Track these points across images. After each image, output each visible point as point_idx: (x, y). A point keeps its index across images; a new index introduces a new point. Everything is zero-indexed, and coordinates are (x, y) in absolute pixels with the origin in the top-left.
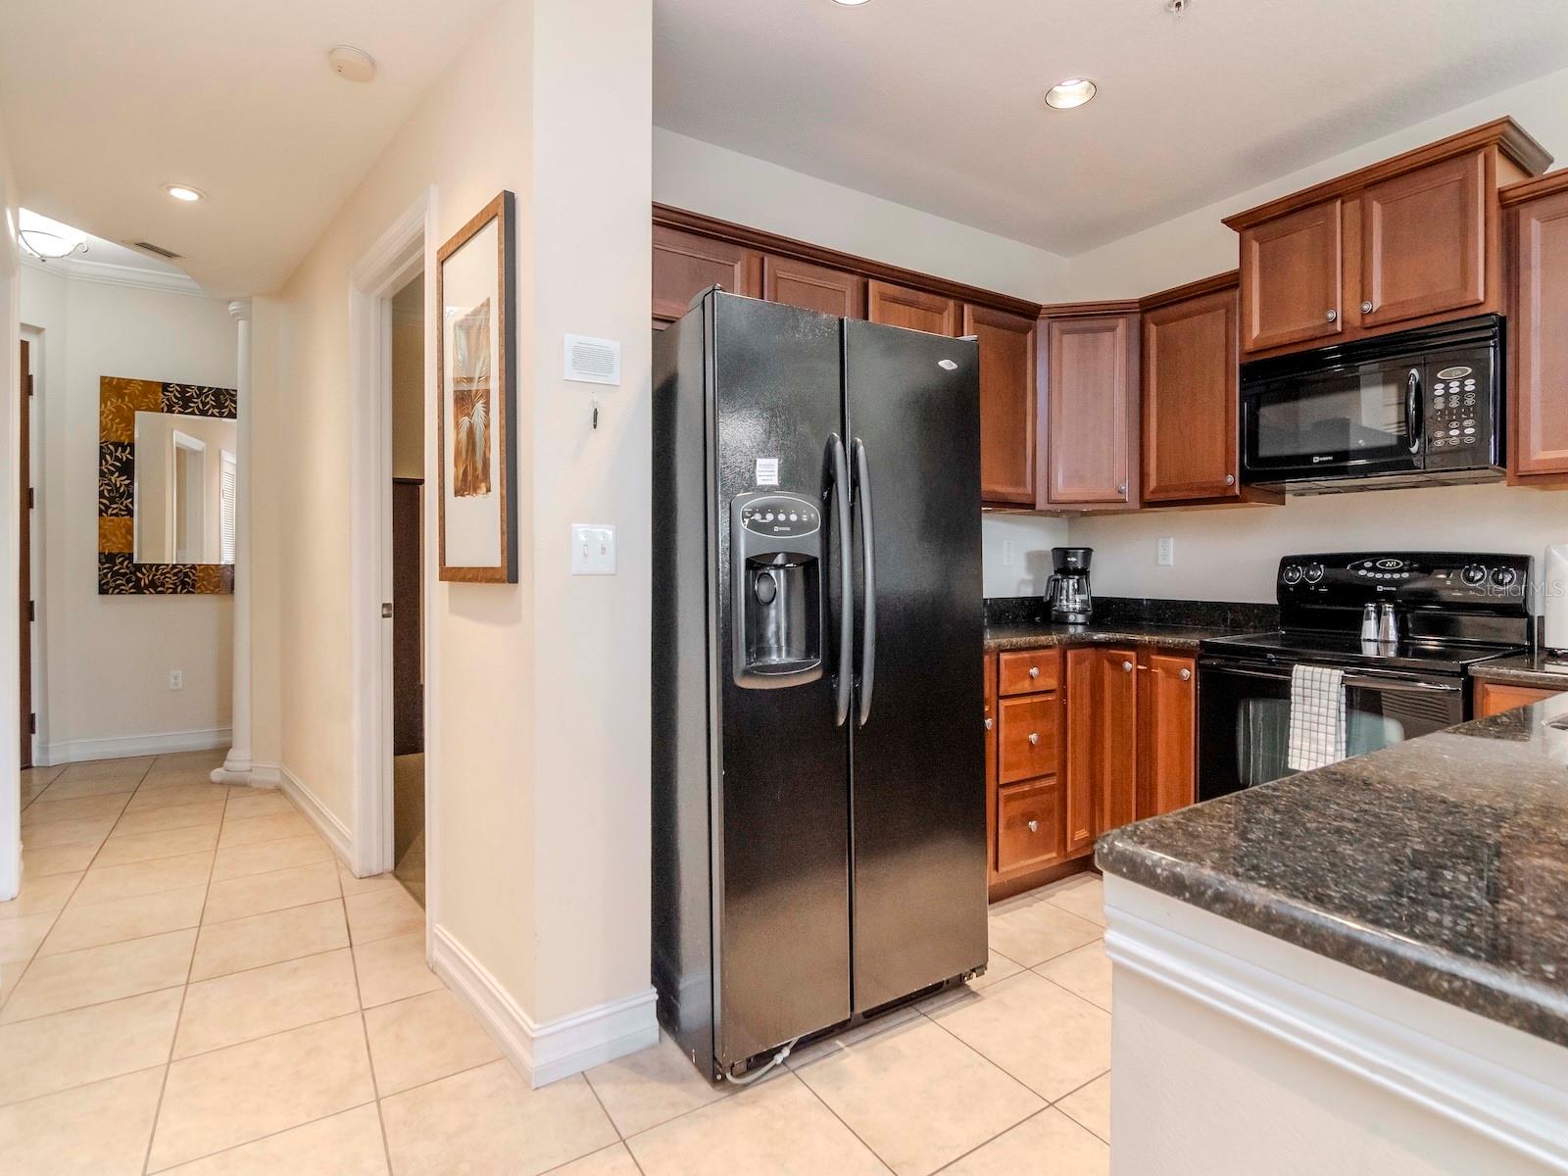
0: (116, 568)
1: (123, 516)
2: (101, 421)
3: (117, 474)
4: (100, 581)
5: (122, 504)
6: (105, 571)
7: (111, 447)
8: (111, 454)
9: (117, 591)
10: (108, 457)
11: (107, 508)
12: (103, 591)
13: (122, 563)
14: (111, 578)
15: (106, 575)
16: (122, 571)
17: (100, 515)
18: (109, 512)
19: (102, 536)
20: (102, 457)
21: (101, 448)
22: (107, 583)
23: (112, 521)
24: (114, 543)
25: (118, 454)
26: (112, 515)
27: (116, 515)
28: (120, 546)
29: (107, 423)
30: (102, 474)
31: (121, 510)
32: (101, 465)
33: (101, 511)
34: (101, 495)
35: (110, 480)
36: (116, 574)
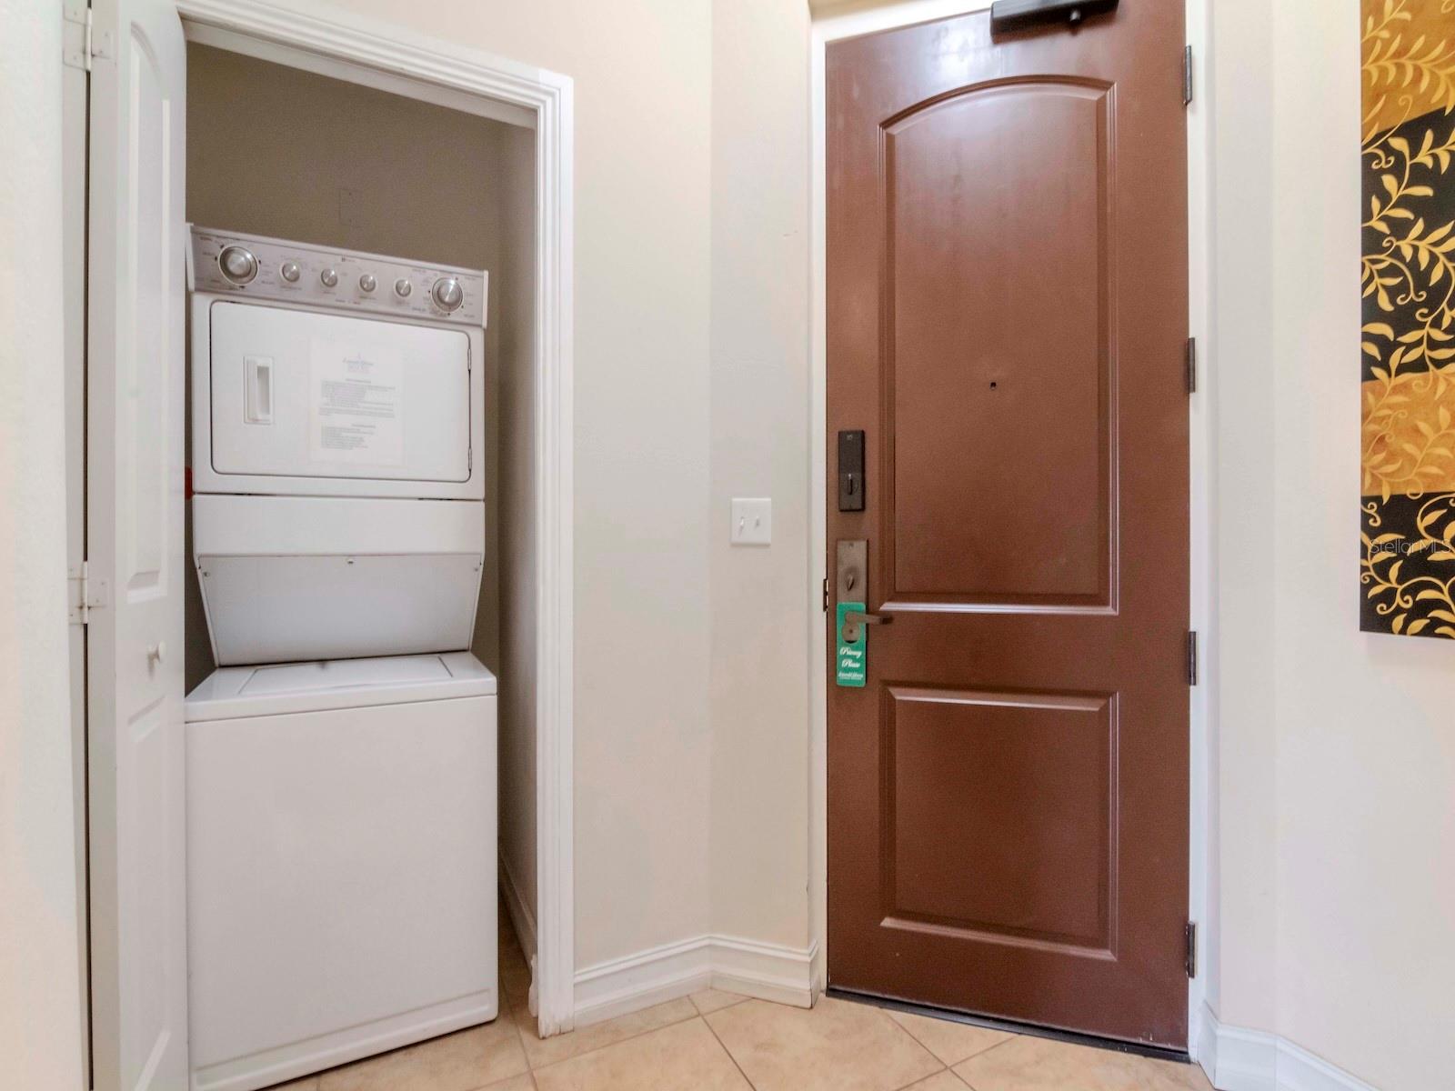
0: (1414, 548)
1: (1439, 364)
2: (1366, 76)
3: (1419, 227)
4: (1365, 588)
5: (1436, 324)
6: (1382, 556)
7: (1400, 144)
8: (1397, 171)
9: (1418, 625)
10: (1389, 182)
11: (1387, 347)
12: (1374, 619)
13: (1437, 530)
14: (1400, 580)
15: (1383, 569)
16: (1438, 556)
17: (1368, 376)
18: (1394, 361)
19: (1373, 442)
20: (1372, 184)
21: (1367, 159)
22: (1388, 596)
23: (1404, 388)
24: (1412, 460)
25: (1424, 158)
26: (1402, 369)
27: (1419, 366)
28: (1434, 470)
29: (1383, 72)
30: (1372, 242)
31: (1434, 345)
32: (1367, 214)
33: (1368, 361)
34: (1371, 311)
35: (1397, 254)
36: (1418, 565)
